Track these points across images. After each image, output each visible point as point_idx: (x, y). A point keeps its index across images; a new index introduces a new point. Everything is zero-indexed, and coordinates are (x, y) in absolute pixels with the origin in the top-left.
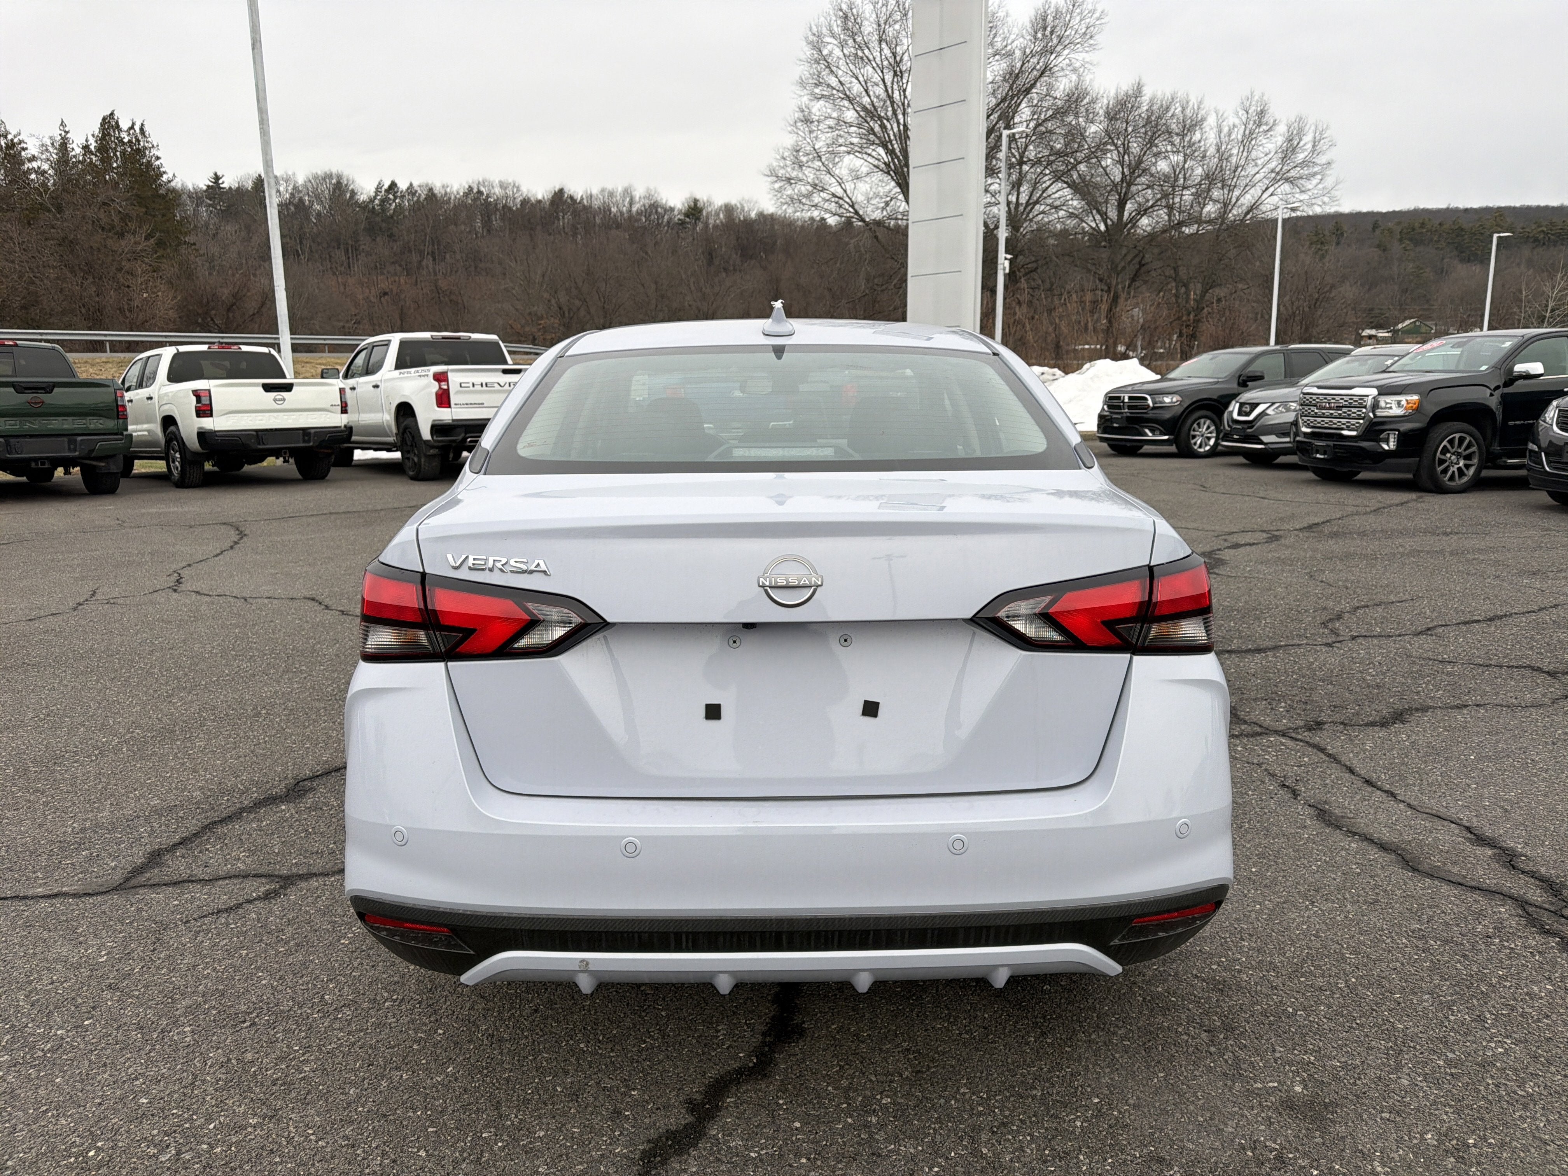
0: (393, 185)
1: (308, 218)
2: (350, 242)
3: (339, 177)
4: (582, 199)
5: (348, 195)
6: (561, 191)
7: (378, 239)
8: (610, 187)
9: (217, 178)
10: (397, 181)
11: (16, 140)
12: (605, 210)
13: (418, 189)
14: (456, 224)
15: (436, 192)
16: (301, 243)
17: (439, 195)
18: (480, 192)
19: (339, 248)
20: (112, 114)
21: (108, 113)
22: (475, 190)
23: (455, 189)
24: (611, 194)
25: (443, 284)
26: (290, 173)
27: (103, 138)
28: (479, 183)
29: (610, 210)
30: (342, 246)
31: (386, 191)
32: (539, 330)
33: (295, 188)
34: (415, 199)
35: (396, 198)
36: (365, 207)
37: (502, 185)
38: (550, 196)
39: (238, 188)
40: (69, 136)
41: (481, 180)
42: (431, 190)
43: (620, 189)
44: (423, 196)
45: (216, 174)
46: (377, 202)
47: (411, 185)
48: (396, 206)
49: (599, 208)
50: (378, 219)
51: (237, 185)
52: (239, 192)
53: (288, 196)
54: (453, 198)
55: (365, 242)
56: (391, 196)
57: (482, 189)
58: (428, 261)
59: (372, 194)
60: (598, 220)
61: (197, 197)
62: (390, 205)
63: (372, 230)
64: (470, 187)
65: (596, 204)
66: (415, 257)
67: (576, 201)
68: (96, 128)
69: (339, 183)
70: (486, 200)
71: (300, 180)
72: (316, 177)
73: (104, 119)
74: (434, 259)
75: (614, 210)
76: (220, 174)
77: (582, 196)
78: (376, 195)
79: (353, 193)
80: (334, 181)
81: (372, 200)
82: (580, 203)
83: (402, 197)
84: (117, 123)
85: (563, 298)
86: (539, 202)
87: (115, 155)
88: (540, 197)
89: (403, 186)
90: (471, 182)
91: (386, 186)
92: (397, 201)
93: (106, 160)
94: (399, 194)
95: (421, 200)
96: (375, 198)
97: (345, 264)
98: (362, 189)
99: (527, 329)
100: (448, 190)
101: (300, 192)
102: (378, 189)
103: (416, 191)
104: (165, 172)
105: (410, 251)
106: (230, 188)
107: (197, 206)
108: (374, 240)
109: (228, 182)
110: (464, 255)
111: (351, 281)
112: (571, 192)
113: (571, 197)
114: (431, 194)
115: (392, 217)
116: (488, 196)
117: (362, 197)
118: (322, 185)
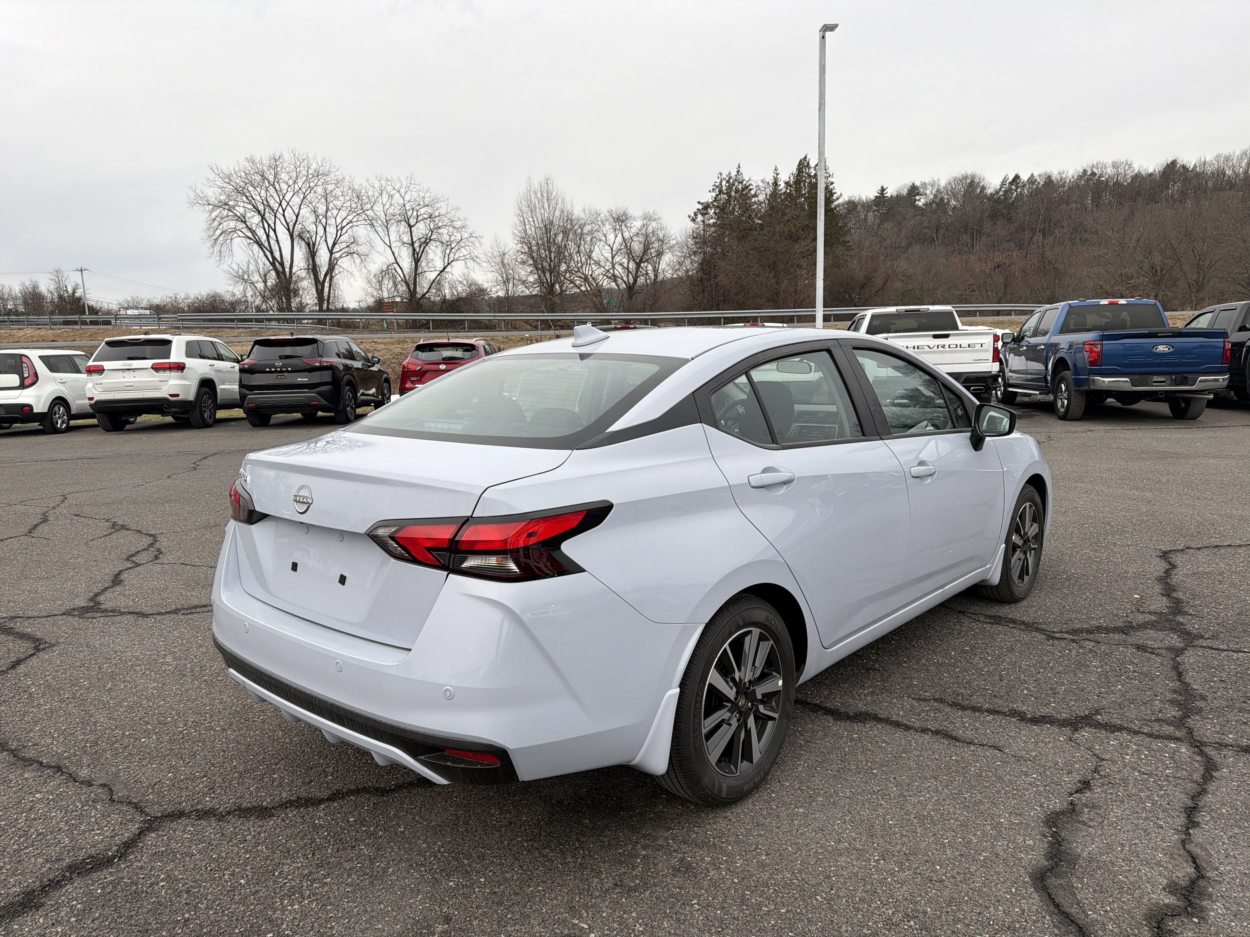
0: (1017, 177)
1: (945, 212)
2: (975, 227)
3: (973, 177)
4: (1195, 166)
5: (979, 190)
6: (1174, 163)
7: (998, 223)
8: (1225, 152)
9: (883, 189)
10: (1020, 174)
11: (748, 184)
12: (1220, 174)
13: (1038, 178)
14: (1067, 204)
15: (1053, 178)
16: (937, 232)
17: (1055, 181)
18: (1093, 174)
19: (966, 233)
20: (806, 157)
21: (803, 157)
22: (1089, 172)
23: (1070, 175)
24: (1227, 159)
25: (1049, 254)
26: (936, 179)
27: (798, 175)
28: (1093, 166)
29: (1224, 174)
30: (969, 231)
31: (1010, 183)
32: (1127, 289)
33: (938, 190)
34: (1034, 186)
35: (1017, 187)
36: (994, 199)
37: (1115, 165)
38: (1161, 169)
39: (897, 195)
40: (779, 176)
41: (1095, 163)
42: (1049, 177)
43: (1238, 153)
44: (1042, 183)
45: (882, 187)
46: (1001, 193)
47: (1032, 175)
48: (1017, 195)
49: (1213, 173)
50: (1000, 207)
51: (896, 194)
52: (898, 199)
53: (932, 197)
54: (1068, 181)
55: (987, 226)
56: (1014, 187)
57: (1095, 171)
58: (1038, 237)
59: (998, 187)
60: (1210, 184)
61: (867, 206)
62: (1012, 194)
63: (994, 216)
64: (1084, 170)
65: (1209, 169)
66: (1027, 235)
67: (1188, 169)
68: (794, 169)
69: (972, 181)
70: (1098, 180)
71: (943, 184)
72: (955, 179)
73: (801, 161)
74: (1044, 235)
75: (1229, 172)
76: (885, 187)
77: (1195, 164)
78: (1001, 187)
79: (983, 188)
80: (969, 181)
81: (997, 192)
82: (1193, 170)
83: (1024, 186)
84: (808, 163)
85: (1157, 258)
86: (1151, 174)
87: (804, 185)
88: (1151, 170)
89: (1024, 177)
90: (1085, 166)
91: (1010, 180)
92: (1019, 190)
93: (798, 190)
94: (1020, 185)
95: (1040, 186)
96: (1000, 190)
97: (970, 245)
98: (990, 184)
99: (1116, 288)
100: (1064, 176)
101: (941, 193)
102: (1003, 183)
103: (1036, 180)
104: (835, 193)
105: (1024, 230)
106: (892, 196)
107: (867, 212)
108: (995, 224)
109: (890, 192)
110: (1071, 229)
111: (973, 257)
112: (1184, 162)
113: (1184, 167)
114: (1049, 181)
115: (1013, 204)
116: (1101, 176)
117: (989, 191)
118: (959, 184)
